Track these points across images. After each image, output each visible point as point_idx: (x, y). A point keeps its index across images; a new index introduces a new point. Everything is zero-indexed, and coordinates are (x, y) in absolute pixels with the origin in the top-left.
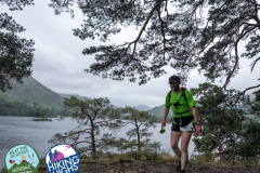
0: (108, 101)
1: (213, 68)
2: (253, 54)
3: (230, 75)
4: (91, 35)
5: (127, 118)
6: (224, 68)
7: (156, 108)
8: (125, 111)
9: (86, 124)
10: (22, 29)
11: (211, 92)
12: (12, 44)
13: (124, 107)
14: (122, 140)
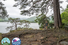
0: (19, 19)
1: (44, 11)
2: (52, 8)
3: (47, 13)
4: (22, 9)
5: (24, 22)
6: (46, 11)
7: (28, 18)
8: (23, 21)
9: (14, 24)
11: (43, 16)
12: (3, 9)
14: (23, 28)
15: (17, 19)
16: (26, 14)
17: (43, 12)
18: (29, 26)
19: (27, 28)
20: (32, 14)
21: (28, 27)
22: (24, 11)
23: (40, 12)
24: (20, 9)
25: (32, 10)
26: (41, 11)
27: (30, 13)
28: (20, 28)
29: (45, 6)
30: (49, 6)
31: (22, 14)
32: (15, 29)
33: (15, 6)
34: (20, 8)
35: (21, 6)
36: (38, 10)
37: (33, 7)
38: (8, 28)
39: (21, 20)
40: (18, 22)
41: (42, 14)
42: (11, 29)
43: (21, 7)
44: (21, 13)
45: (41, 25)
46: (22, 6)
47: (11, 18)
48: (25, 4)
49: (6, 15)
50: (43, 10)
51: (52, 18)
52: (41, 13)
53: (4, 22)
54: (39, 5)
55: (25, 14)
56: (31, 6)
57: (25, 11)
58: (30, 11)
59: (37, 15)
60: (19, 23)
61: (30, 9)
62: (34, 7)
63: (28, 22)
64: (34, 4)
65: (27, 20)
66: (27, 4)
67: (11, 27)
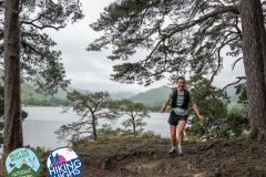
0: (107, 95)
1: (202, 66)
2: (237, 53)
5: (122, 109)
6: (212, 66)
7: (141, 94)
8: (121, 103)
10: (54, 44)
11: (200, 84)
13: (120, 99)
14: (119, 130)
15: (99, 95)
16: (133, 78)
17: (200, 70)
18: (145, 124)
19: (135, 133)
20: (158, 78)
21: (138, 128)
22: (125, 65)
23: (188, 68)
24: (112, 58)
25: (156, 60)
26: (193, 67)
27: (147, 75)
28: (109, 132)
29: (208, 46)
30: (223, 45)
31: (117, 77)
32: (89, 134)
33: (94, 48)
34: (111, 54)
35: (117, 48)
36: (179, 61)
37: (160, 50)
38: (65, 128)
39: (114, 99)
40: (103, 106)
41: (194, 79)
42: (74, 133)
43: (116, 52)
44: (115, 73)
45: (192, 122)
46: (119, 46)
47: (76, 93)
48: (130, 41)
49: (61, 79)
50: (200, 63)
51: (238, 92)
52: (193, 74)
53: (50, 105)
54: (184, 41)
55: (129, 78)
56: (155, 45)
57: (129, 67)
58: (148, 65)
59: (175, 79)
60: (107, 110)
61: (149, 57)
62: (164, 49)
63: (139, 107)
64: (163, 40)
65: (135, 102)
66: (139, 41)
67: (75, 126)
